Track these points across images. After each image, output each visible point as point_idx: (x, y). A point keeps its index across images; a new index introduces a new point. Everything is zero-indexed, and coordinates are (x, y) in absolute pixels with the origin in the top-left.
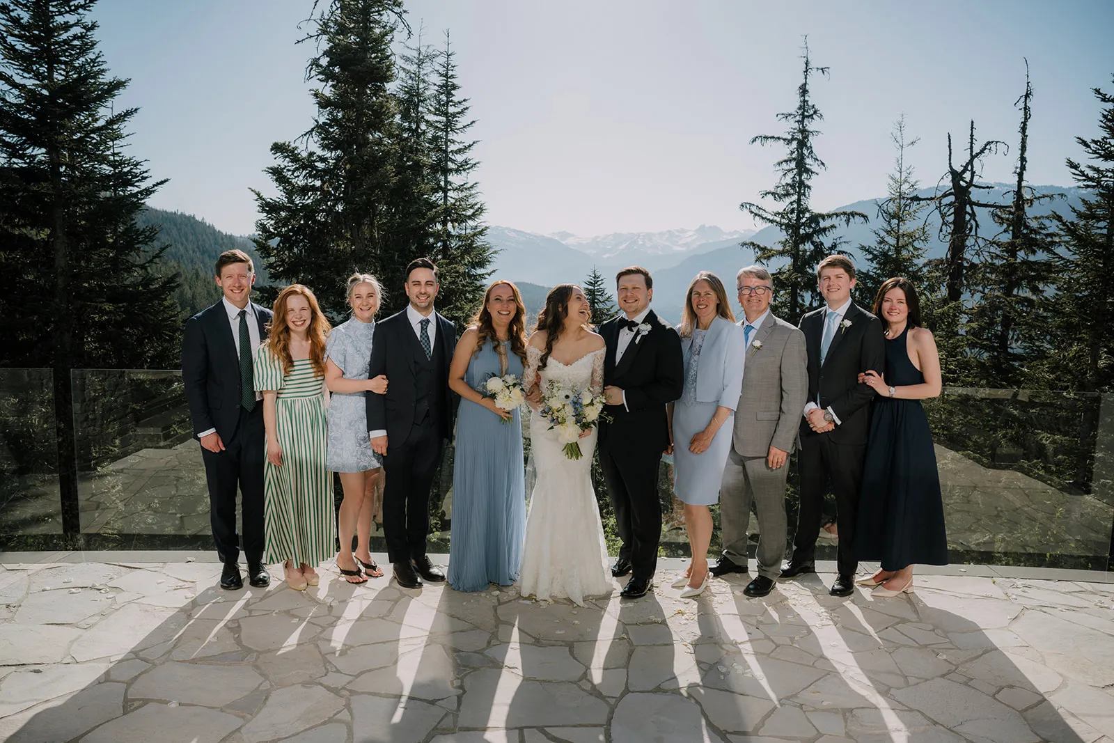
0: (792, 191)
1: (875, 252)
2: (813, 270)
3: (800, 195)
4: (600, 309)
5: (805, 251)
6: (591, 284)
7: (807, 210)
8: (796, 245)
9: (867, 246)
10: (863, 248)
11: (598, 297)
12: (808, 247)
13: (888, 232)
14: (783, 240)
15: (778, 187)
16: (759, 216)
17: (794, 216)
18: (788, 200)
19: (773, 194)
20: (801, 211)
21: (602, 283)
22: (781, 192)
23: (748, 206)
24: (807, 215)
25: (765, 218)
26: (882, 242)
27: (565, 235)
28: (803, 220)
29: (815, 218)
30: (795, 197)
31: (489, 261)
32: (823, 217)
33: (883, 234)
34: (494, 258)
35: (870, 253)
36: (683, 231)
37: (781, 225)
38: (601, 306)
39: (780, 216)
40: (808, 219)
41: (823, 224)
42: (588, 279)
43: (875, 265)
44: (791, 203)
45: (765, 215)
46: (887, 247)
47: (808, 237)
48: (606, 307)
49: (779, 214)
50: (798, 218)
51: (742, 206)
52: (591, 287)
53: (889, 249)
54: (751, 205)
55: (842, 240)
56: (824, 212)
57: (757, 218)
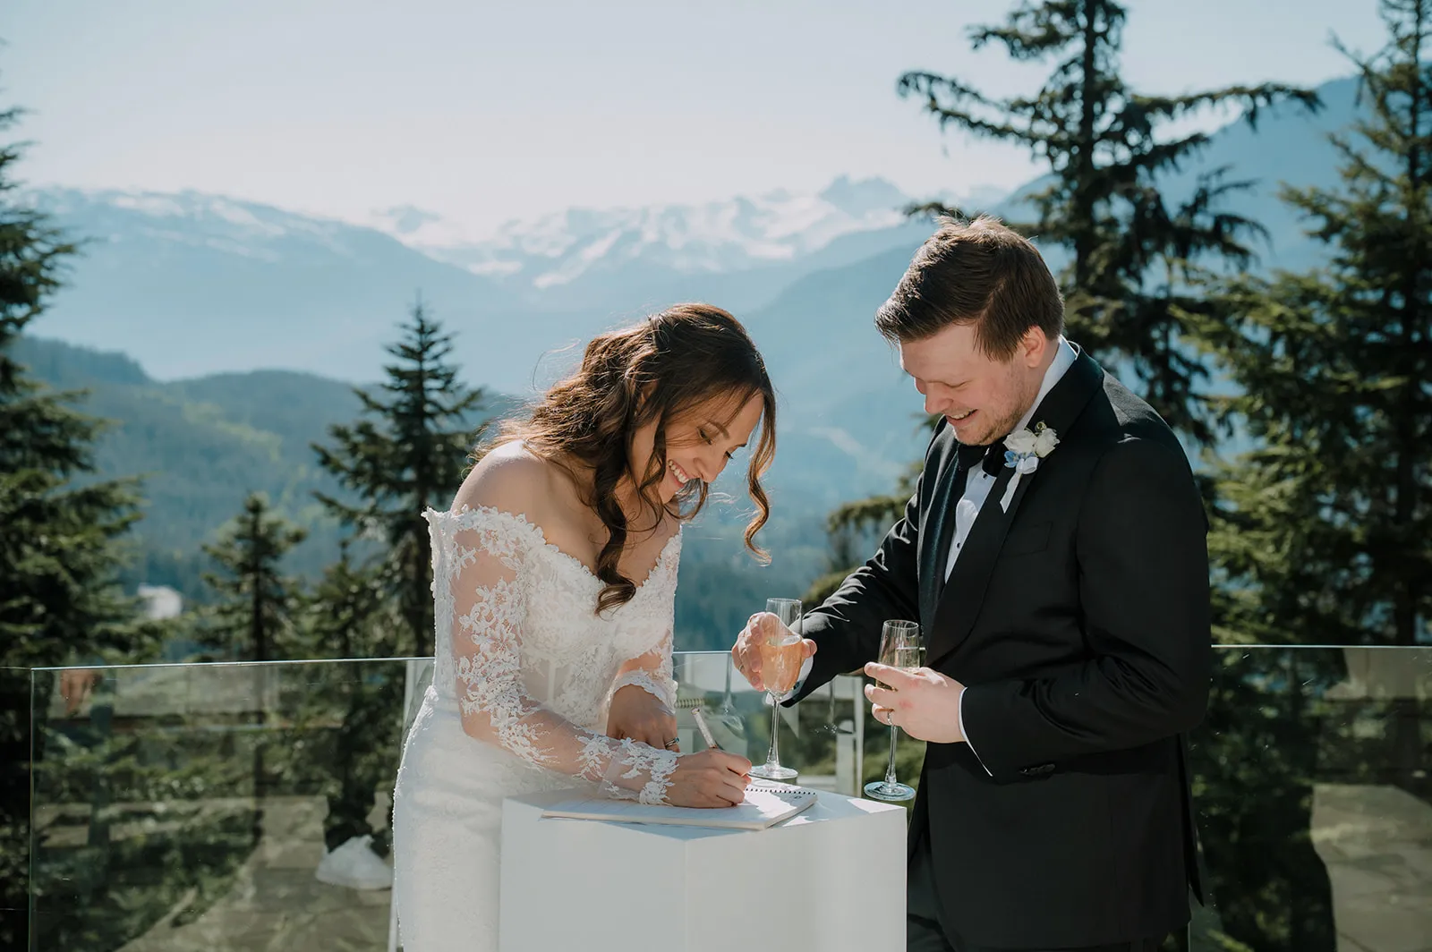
0: (1064, 28)
1: (1335, 209)
2: (1140, 281)
3: (1091, 37)
4: (444, 438)
5: (1112, 223)
6: (409, 353)
7: (1114, 87)
8: (1083, 206)
9: (1305, 188)
10: (1296, 198)
11: (434, 396)
12: (1120, 208)
13: (1380, 141)
14: (1042, 190)
15: (1016, 16)
16: (957, 115)
17: (1076, 109)
18: (1052, 59)
19: (1004, 36)
20: (1096, 89)
21: (447, 350)
22: (1032, 30)
23: (923, 83)
24: (1116, 104)
25: (979, 124)
26: (1360, 168)
27: (411, 218)
28: (1103, 124)
29: (1138, 115)
30: (1077, 47)
31: (48, 282)
32: (1167, 107)
33: (1360, 144)
34: (63, 267)
35: (1317, 211)
36: (780, 196)
37: (1034, 139)
38: (446, 425)
39: (1030, 112)
40: (1118, 117)
41: (1165, 131)
42: (398, 337)
43: (1335, 247)
44: (1065, 69)
45: (977, 112)
46: (1375, 189)
47: (1121, 176)
48: (464, 429)
49: (1025, 105)
50: (1089, 118)
51: (905, 82)
52: (409, 365)
53: (1384, 195)
54: (931, 78)
55: (1228, 178)
56: (1171, 91)
57: (953, 126)
